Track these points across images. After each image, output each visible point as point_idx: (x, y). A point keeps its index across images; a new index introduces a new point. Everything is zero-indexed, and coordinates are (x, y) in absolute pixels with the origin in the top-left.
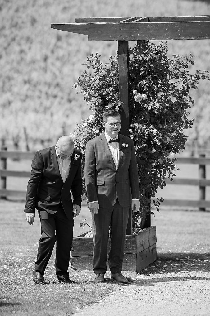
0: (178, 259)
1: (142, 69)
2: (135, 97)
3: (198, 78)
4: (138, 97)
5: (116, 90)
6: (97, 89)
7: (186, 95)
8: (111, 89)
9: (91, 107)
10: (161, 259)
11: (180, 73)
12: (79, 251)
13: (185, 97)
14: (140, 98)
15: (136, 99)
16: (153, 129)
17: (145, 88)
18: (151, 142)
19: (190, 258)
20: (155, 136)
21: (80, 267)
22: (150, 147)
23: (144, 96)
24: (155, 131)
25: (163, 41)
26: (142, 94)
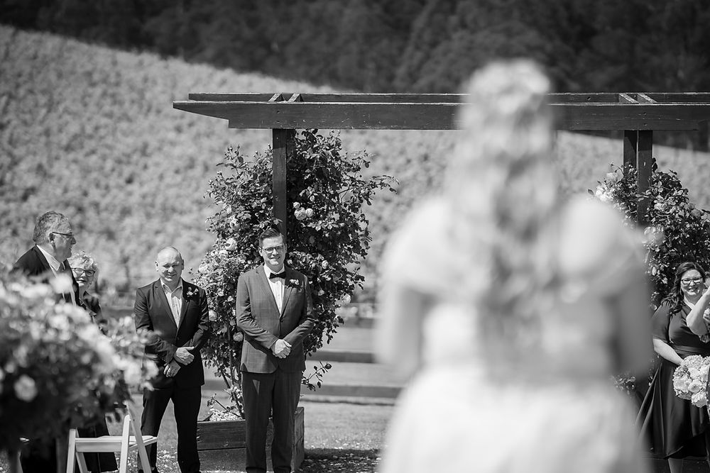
0: (337, 457)
1: (308, 171)
2: (296, 212)
3: (374, 186)
4: (300, 212)
5: (269, 203)
6: (242, 201)
7: (355, 210)
8: (263, 200)
9: (211, 227)
10: (312, 458)
11: (348, 178)
12: (208, 441)
13: (355, 214)
14: (303, 214)
15: (297, 216)
16: (321, 261)
17: (312, 199)
18: (318, 279)
19: (353, 456)
20: (324, 270)
21: (209, 466)
22: (316, 286)
23: (309, 211)
24: (325, 264)
25: (334, 130)
26: (306, 209)
